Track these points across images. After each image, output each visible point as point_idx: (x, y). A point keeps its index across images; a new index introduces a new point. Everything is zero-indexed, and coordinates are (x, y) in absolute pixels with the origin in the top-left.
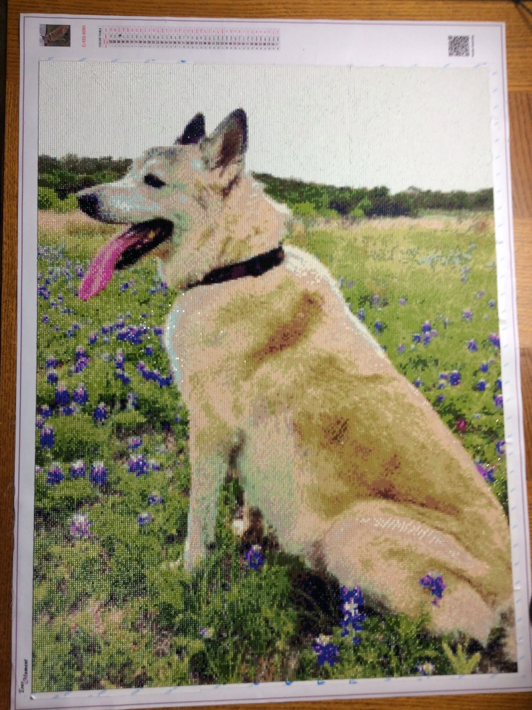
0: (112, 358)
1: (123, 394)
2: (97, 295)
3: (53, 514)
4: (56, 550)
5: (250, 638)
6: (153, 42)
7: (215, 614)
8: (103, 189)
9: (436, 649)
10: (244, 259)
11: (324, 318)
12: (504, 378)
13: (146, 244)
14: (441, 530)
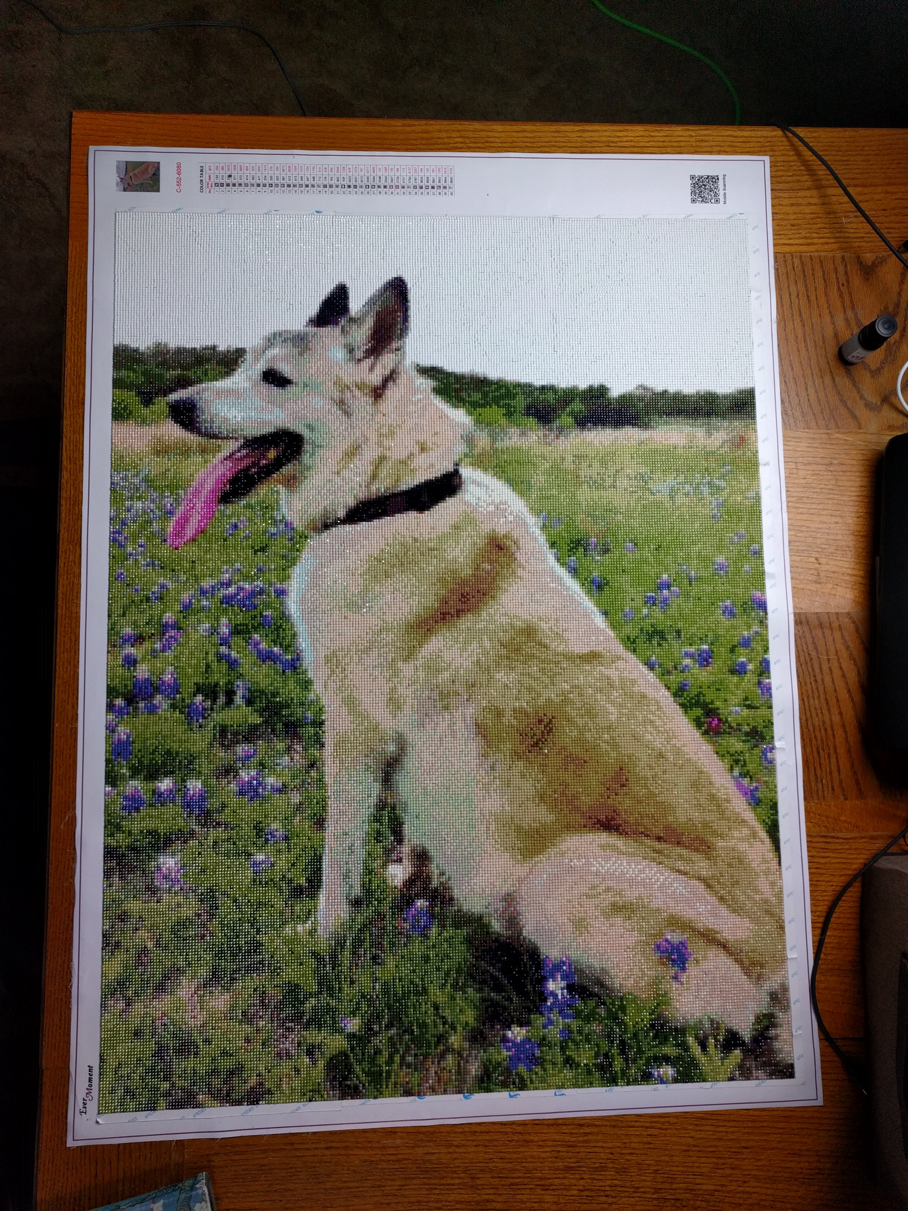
0: (214, 631)
1: (230, 683)
2: (194, 540)
3: (131, 855)
4: (134, 906)
5: (412, 1031)
6: (277, 186)
7: (361, 998)
8: (204, 390)
9: (677, 1045)
10: (404, 487)
11: (520, 572)
12: (772, 657)
13: (263, 467)
14: (685, 874)
